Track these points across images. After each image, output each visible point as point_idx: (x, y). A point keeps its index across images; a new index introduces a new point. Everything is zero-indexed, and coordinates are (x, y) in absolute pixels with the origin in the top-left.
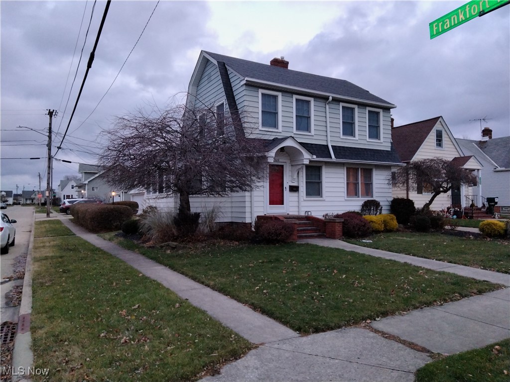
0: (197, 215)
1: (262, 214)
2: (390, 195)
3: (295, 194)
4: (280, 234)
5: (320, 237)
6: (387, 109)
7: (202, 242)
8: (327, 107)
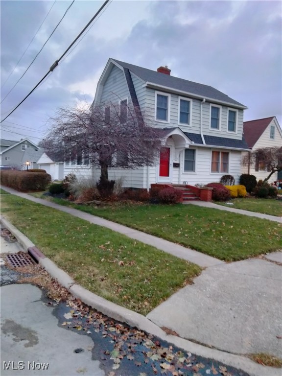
0: (113, 182)
1: (154, 183)
2: (239, 172)
3: (177, 169)
4: (173, 197)
5: (196, 199)
6: (241, 110)
7: (117, 201)
8: (202, 106)
